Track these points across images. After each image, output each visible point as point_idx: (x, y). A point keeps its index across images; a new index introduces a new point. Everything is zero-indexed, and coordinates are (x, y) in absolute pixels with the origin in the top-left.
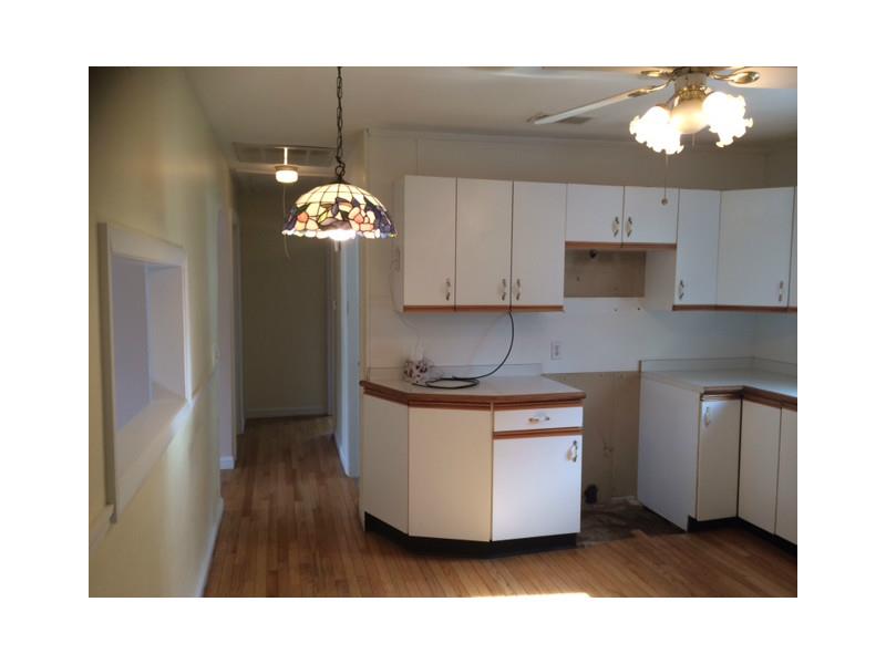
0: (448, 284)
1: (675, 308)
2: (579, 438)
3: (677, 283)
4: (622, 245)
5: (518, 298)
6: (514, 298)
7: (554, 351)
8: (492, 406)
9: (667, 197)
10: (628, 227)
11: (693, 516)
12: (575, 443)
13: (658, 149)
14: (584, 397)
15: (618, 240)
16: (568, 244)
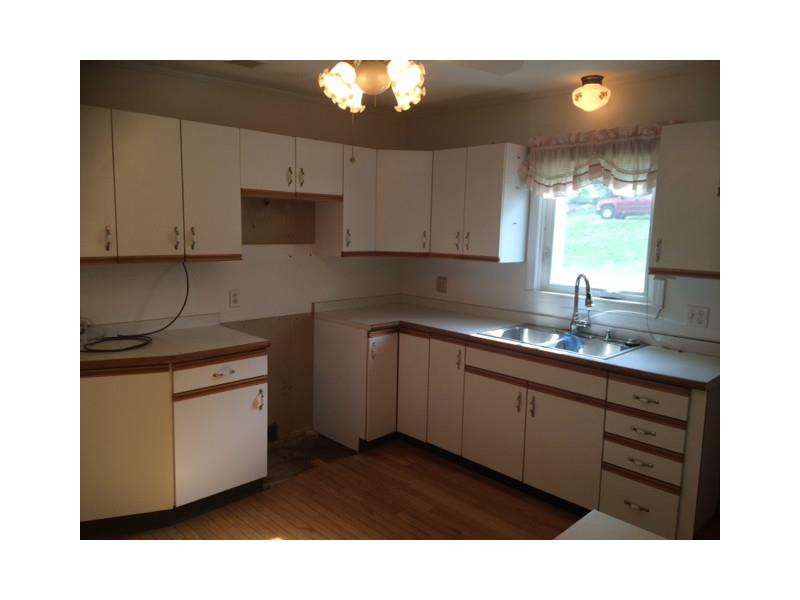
0: (108, 232)
1: (344, 254)
2: (264, 387)
3: (345, 232)
4: (296, 194)
5: (193, 247)
6: (188, 248)
7: (232, 299)
8: (170, 366)
9: (355, 155)
10: (300, 178)
11: (363, 437)
12: (261, 391)
13: (343, 106)
14: (269, 346)
15: (291, 189)
16: (243, 191)
